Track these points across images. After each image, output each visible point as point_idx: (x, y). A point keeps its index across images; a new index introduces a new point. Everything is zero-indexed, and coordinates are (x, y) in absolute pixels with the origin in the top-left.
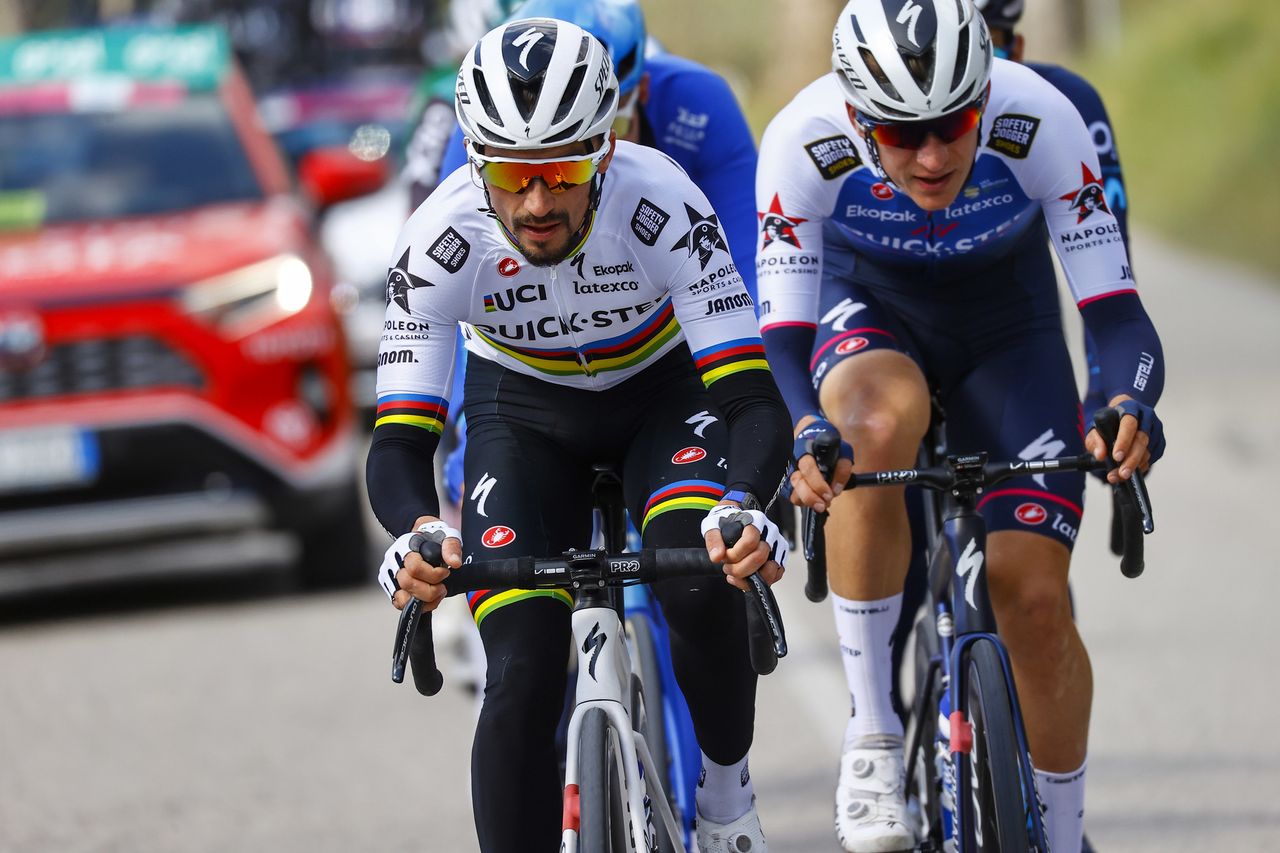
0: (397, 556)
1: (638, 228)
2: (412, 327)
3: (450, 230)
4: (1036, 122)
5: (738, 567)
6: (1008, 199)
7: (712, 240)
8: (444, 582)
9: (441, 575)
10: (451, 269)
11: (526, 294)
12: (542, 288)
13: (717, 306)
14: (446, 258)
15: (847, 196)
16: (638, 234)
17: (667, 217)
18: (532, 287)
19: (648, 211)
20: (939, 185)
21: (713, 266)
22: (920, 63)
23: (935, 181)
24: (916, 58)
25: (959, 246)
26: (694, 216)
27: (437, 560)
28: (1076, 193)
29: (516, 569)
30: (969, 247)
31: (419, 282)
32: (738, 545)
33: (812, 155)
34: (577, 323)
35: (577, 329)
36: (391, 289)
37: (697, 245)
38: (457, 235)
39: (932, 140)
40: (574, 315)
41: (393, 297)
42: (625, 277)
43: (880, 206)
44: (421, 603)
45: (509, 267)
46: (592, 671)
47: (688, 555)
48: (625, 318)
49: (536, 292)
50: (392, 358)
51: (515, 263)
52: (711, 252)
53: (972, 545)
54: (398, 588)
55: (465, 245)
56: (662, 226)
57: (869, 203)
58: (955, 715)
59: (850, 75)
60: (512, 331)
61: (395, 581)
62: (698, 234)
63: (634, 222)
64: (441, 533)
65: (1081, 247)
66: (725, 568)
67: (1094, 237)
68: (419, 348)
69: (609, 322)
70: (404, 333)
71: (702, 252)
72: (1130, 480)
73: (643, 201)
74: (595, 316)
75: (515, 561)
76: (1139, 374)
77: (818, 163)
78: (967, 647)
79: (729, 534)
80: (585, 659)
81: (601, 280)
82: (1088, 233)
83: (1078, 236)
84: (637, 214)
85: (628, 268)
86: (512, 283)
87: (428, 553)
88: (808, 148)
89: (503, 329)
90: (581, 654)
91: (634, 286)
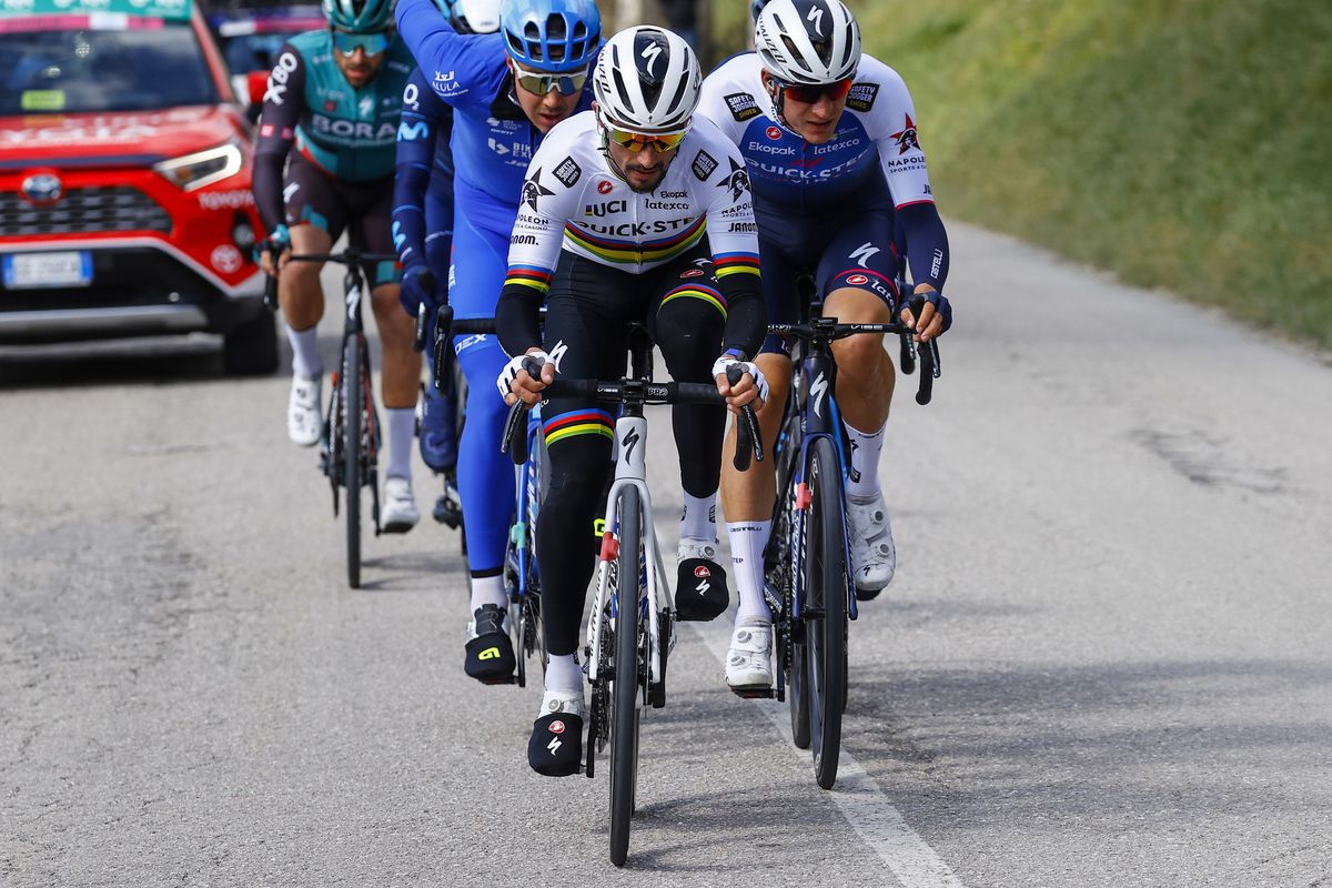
0: (512, 370)
1: (696, 168)
2: (537, 221)
3: (569, 158)
4: (877, 86)
5: (737, 400)
6: (856, 142)
7: (743, 184)
8: (541, 391)
9: (539, 387)
10: (568, 185)
11: (614, 207)
12: (624, 203)
13: (736, 228)
14: (565, 177)
15: (750, 135)
16: (695, 172)
17: (716, 164)
18: (618, 202)
19: (704, 158)
20: (823, 127)
21: (740, 202)
22: (823, 46)
23: (821, 125)
24: (820, 44)
25: (822, 174)
26: (734, 166)
27: (537, 377)
28: (900, 134)
29: (585, 387)
30: (828, 175)
31: (545, 192)
32: (738, 385)
33: (729, 104)
34: (644, 229)
35: (643, 233)
36: (526, 194)
37: (734, 185)
38: (573, 162)
39: (824, 98)
40: (643, 223)
41: (526, 200)
42: (681, 200)
43: (772, 144)
44: (524, 403)
45: (606, 187)
46: (627, 459)
47: (700, 388)
48: (675, 227)
49: (620, 206)
50: (521, 240)
51: (609, 184)
52: (742, 191)
53: (821, 376)
54: (510, 391)
55: (578, 170)
56: (712, 170)
57: (765, 141)
58: (802, 484)
59: (773, 53)
60: (599, 228)
61: (509, 387)
62: (736, 178)
63: (694, 164)
64: (542, 359)
65: (900, 170)
66: (727, 400)
67: (910, 164)
68: (540, 236)
69: (664, 229)
70: (532, 225)
71: (736, 190)
72: (928, 342)
73: (702, 151)
74: (656, 224)
75: (585, 381)
76: (934, 265)
77: (732, 109)
78: (813, 442)
79: (733, 378)
80: (623, 450)
81: (664, 201)
82: (906, 161)
83: (899, 163)
84: (696, 159)
85: (685, 195)
86: (606, 199)
87: (533, 371)
88: (726, 98)
89: (593, 227)
90: (621, 445)
91: (685, 206)
